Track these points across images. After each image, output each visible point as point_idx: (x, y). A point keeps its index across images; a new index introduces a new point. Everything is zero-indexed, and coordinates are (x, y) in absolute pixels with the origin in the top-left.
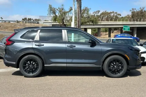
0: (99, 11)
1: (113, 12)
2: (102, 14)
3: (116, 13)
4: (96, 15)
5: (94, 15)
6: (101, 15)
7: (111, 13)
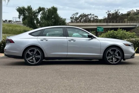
0: (77, 13)
1: (91, 14)
2: (81, 16)
3: (93, 15)
4: (75, 17)
5: (73, 17)
6: (79, 18)
7: (89, 15)
